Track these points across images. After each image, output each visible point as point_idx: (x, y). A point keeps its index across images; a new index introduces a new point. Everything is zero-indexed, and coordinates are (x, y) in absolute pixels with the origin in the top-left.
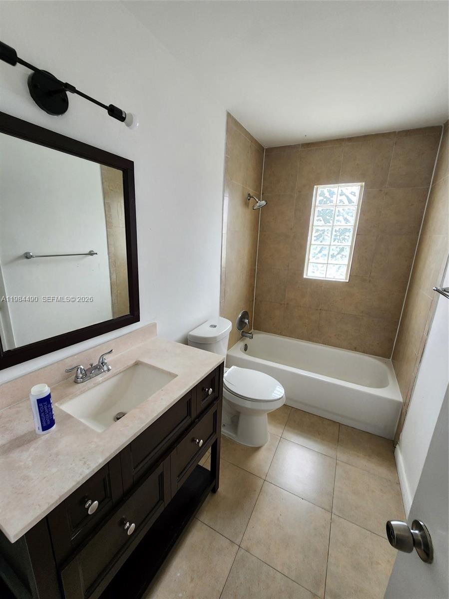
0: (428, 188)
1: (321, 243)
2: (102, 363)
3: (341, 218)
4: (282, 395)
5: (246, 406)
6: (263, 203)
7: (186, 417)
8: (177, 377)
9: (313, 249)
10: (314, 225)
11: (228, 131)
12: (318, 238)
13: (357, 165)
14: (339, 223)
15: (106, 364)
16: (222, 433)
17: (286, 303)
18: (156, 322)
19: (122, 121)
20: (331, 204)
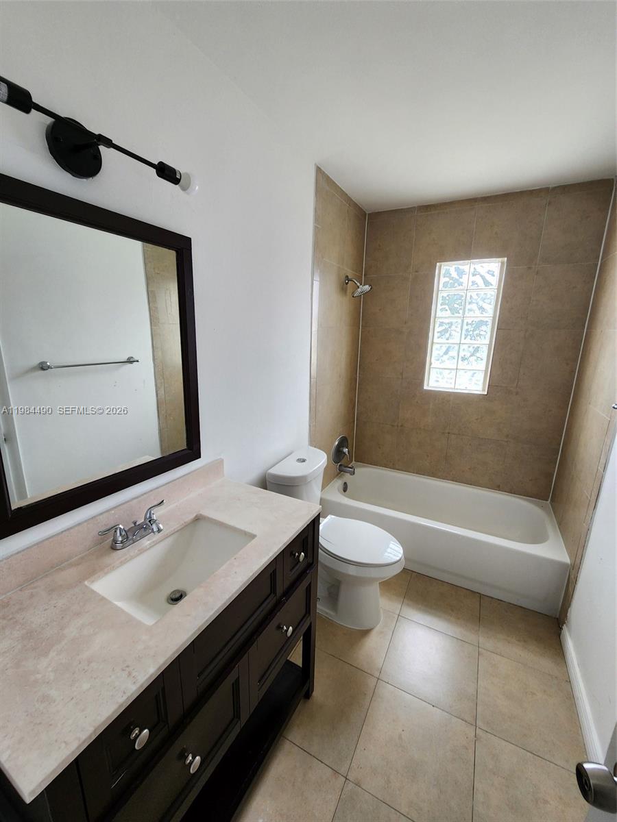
0: (597, 265)
1: (447, 341)
2: (150, 521)
3: (474, 306)
4: (400, 556)
5: (351, 573)
6: (367, 288)
7: (269, 595)
8: (256, 538)
9: (437, 349)
10: (437, 316)
11: (318, 191)
12: (442, 333)
13: (496, 233)
14: (471, 314)
15: (155, 521)
16: (317, 611)
17: (400, 425)
18: (222, 457)
19: (176, 184)
20: (461, 287)
